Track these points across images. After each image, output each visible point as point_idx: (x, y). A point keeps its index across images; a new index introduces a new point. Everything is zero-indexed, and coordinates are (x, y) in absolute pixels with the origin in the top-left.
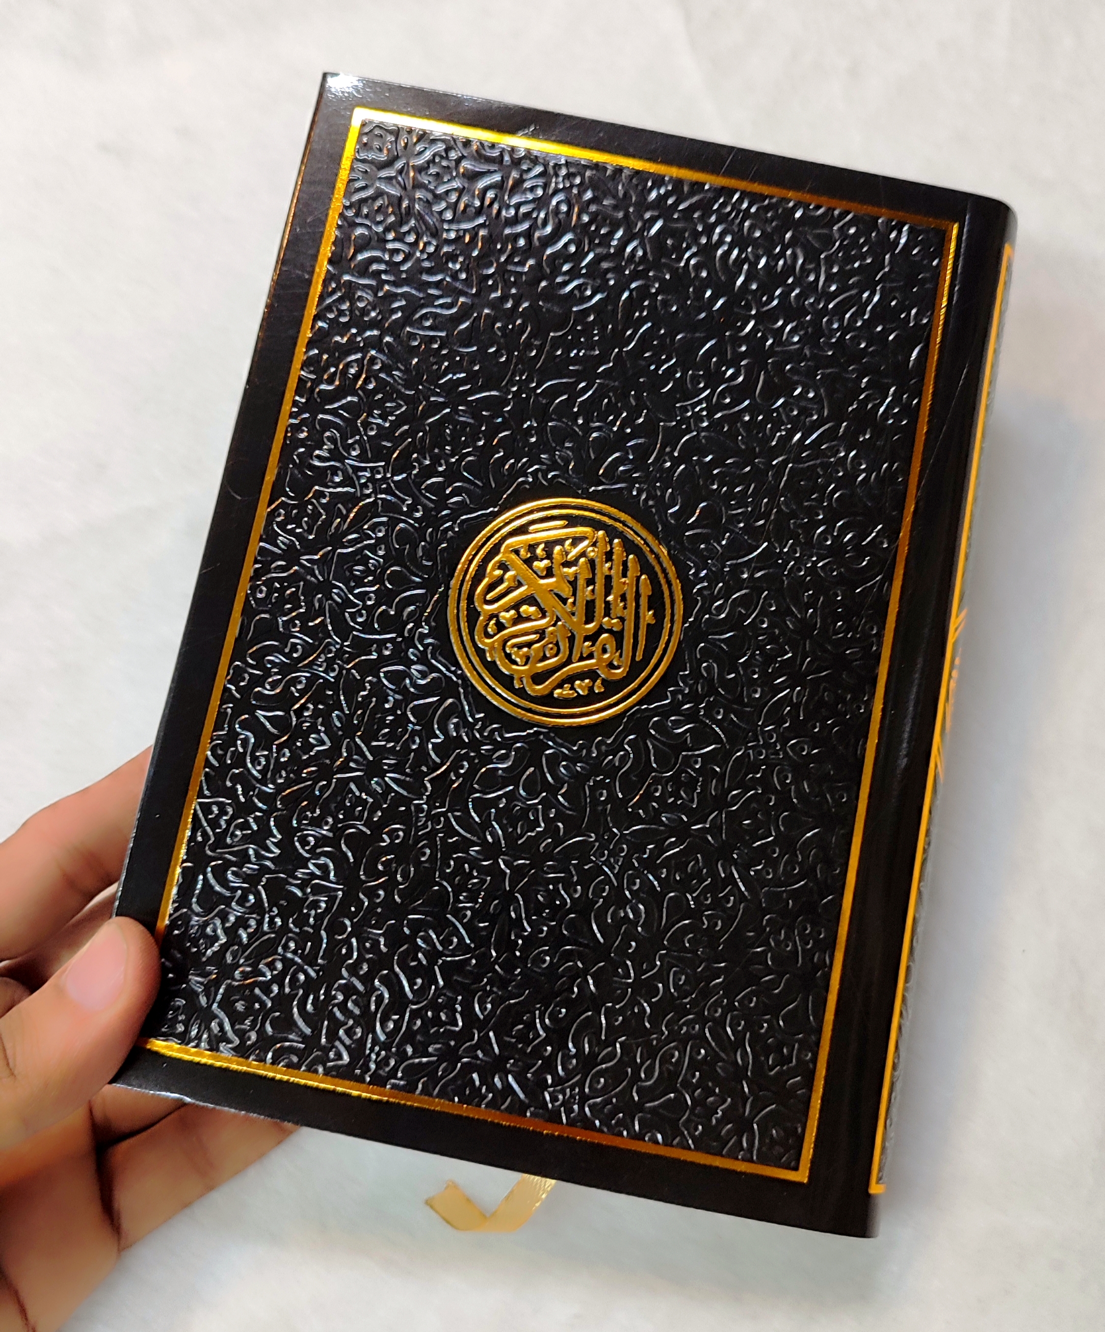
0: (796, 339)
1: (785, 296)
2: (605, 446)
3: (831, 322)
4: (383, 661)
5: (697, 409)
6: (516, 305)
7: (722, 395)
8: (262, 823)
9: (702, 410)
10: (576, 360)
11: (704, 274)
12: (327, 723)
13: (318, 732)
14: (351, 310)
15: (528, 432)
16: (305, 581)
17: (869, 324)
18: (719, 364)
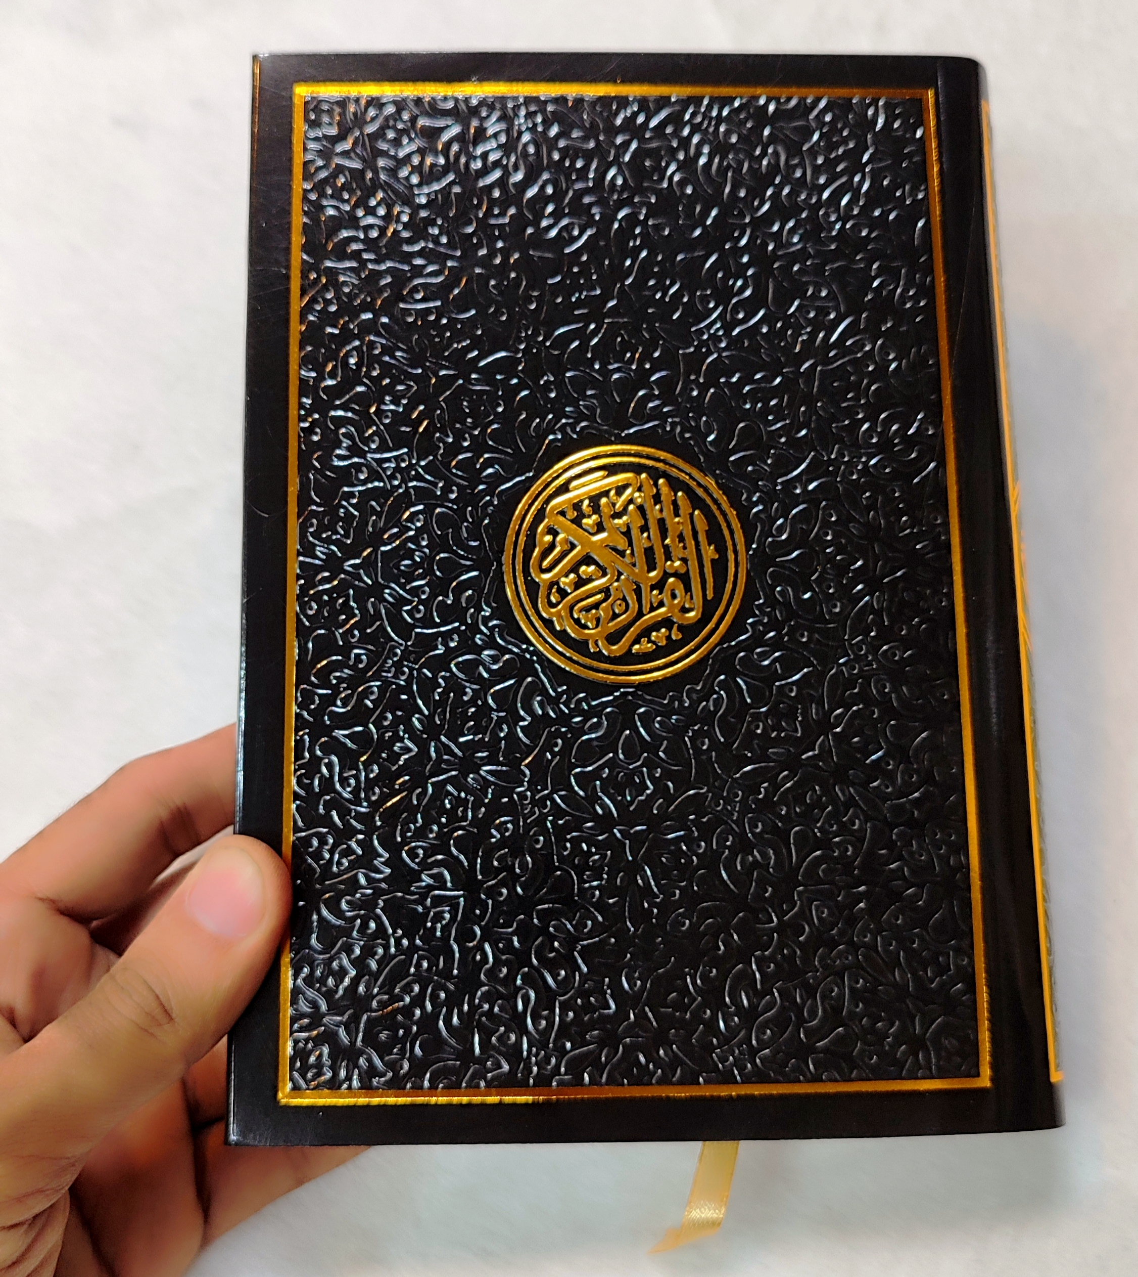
0: (795, 240)
1: (776, 196)
2: (628, 387)
3: (827, 215)
4: (450, 654)
5: (712, 331)
6: (505, 259)
7: (735, 310)
8: (366, 845)
9: (718, 330)
10: (580, 304)
11: (689, 191)
12: (410, 729)
13: (401, 740)
14: (338, 297)
15: (547, 386)
16: (355, 588)
17: (866, 210)
18: (725, 278)
